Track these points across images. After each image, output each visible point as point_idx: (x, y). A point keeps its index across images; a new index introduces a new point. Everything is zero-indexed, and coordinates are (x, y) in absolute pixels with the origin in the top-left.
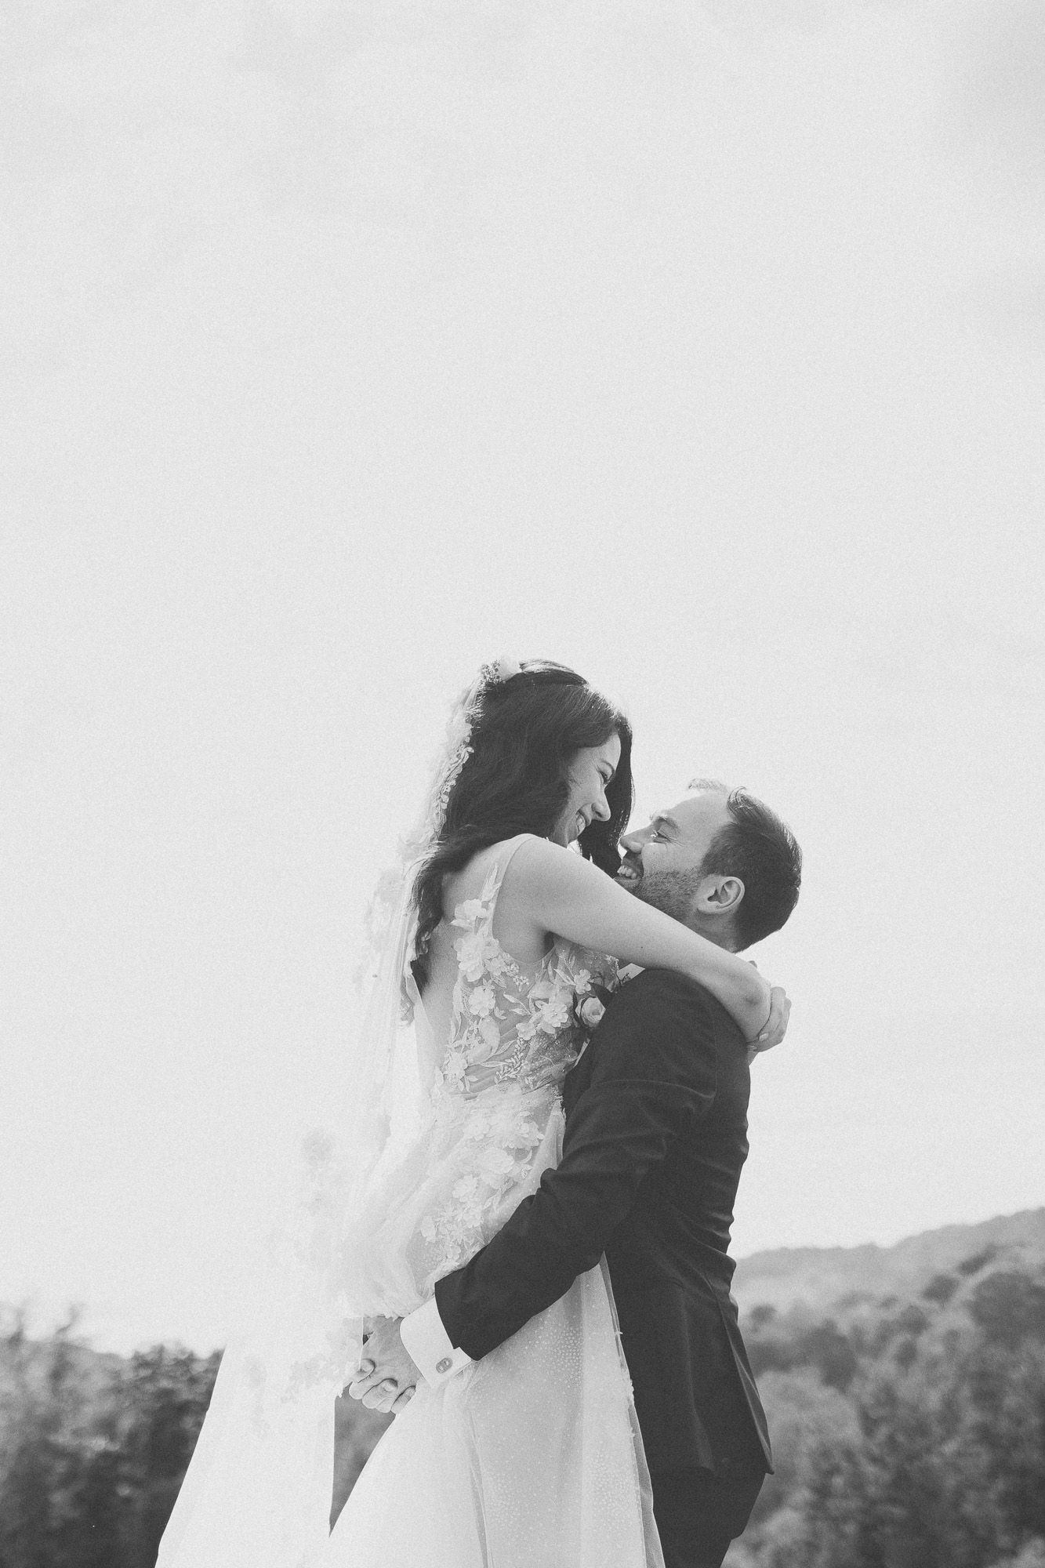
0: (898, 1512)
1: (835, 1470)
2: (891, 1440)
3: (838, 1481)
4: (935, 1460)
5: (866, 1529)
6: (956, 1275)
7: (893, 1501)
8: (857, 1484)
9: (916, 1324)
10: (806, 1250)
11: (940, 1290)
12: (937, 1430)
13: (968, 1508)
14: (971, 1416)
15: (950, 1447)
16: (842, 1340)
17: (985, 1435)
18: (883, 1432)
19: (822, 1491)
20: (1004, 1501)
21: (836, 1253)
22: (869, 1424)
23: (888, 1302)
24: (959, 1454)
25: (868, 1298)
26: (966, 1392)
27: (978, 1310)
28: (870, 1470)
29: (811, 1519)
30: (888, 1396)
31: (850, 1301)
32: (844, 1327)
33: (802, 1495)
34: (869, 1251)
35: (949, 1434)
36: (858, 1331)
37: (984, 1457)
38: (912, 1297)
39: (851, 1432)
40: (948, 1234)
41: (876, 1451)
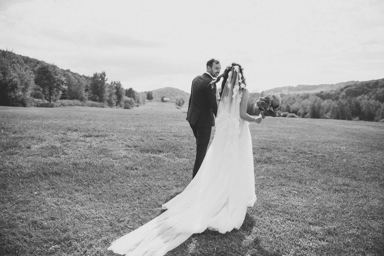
0: (340, 113)
1: (335, 109)
2: (340, 107)
3: (335, 110)
4: (344, 109)
5: (337, 115)
6: (344, 89)
7: (340, 112)
8: (337, 110)
9: (339, 94)
10: (325, 84)
11: (342, 90)
12: (345, 106)
13: (348, 114)
14: (349, 105)
15: (346, 108)
16: (330, 95)
17: (350, 106)
18: (340, 106)
19: (333, 111)
20: (351, 113)
21: (329, 85)
22: (338, 105)
23: (336, 91)
24: (347, 108)
25: (334, 91)
26: (348, 102)
27: (346, 92)
28: (338, 109)
29: (332, 114)
30: (340, 102)
31: (332, 91)
32: (331, 94)
33: (331, 111)
34: (332, 85)
35: (346, 106)
36: (332, 94)
37: (349, 109)
38: (338, 91)
39: (336, 106)
40: (342, 83)
41: (339, 108)
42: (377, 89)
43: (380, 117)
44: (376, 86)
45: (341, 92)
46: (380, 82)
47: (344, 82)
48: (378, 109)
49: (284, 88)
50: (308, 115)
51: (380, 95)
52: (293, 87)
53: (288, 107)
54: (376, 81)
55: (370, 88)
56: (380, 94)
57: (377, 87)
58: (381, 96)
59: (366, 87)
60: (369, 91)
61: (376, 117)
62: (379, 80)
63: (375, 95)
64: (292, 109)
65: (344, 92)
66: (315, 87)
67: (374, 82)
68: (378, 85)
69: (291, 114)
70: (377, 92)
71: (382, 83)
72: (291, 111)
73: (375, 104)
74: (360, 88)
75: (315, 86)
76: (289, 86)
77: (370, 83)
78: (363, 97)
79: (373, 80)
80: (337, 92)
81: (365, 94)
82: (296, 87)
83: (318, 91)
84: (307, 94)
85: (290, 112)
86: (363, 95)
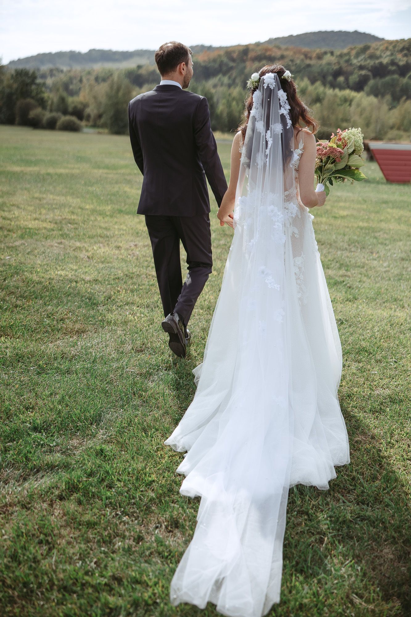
42: (248, 64)
44: (244, 57)
46: (253, 50)
50: (102, 120)
52: (80, 53)
53: (62, 100)
54: (245, 48)
55: (233, 60)
57: (247, 61)
59: (225, 60)
60: (232, 68)
62: (250, 45)
64: (73, 105)
66: (126, 56)
67: (241, 48)
68: (249, 56)
69: (68, 118)
70: (246, 70)
72: (70, 109)
74: (214, 61)
75: (127, 52)
77: (234, 52)
78: (220, 80)
81: (224, 74)
82: (86, 54)
83: (131, 65)
84: (109, 71)
85: (65, 112)
86: (220, 76)
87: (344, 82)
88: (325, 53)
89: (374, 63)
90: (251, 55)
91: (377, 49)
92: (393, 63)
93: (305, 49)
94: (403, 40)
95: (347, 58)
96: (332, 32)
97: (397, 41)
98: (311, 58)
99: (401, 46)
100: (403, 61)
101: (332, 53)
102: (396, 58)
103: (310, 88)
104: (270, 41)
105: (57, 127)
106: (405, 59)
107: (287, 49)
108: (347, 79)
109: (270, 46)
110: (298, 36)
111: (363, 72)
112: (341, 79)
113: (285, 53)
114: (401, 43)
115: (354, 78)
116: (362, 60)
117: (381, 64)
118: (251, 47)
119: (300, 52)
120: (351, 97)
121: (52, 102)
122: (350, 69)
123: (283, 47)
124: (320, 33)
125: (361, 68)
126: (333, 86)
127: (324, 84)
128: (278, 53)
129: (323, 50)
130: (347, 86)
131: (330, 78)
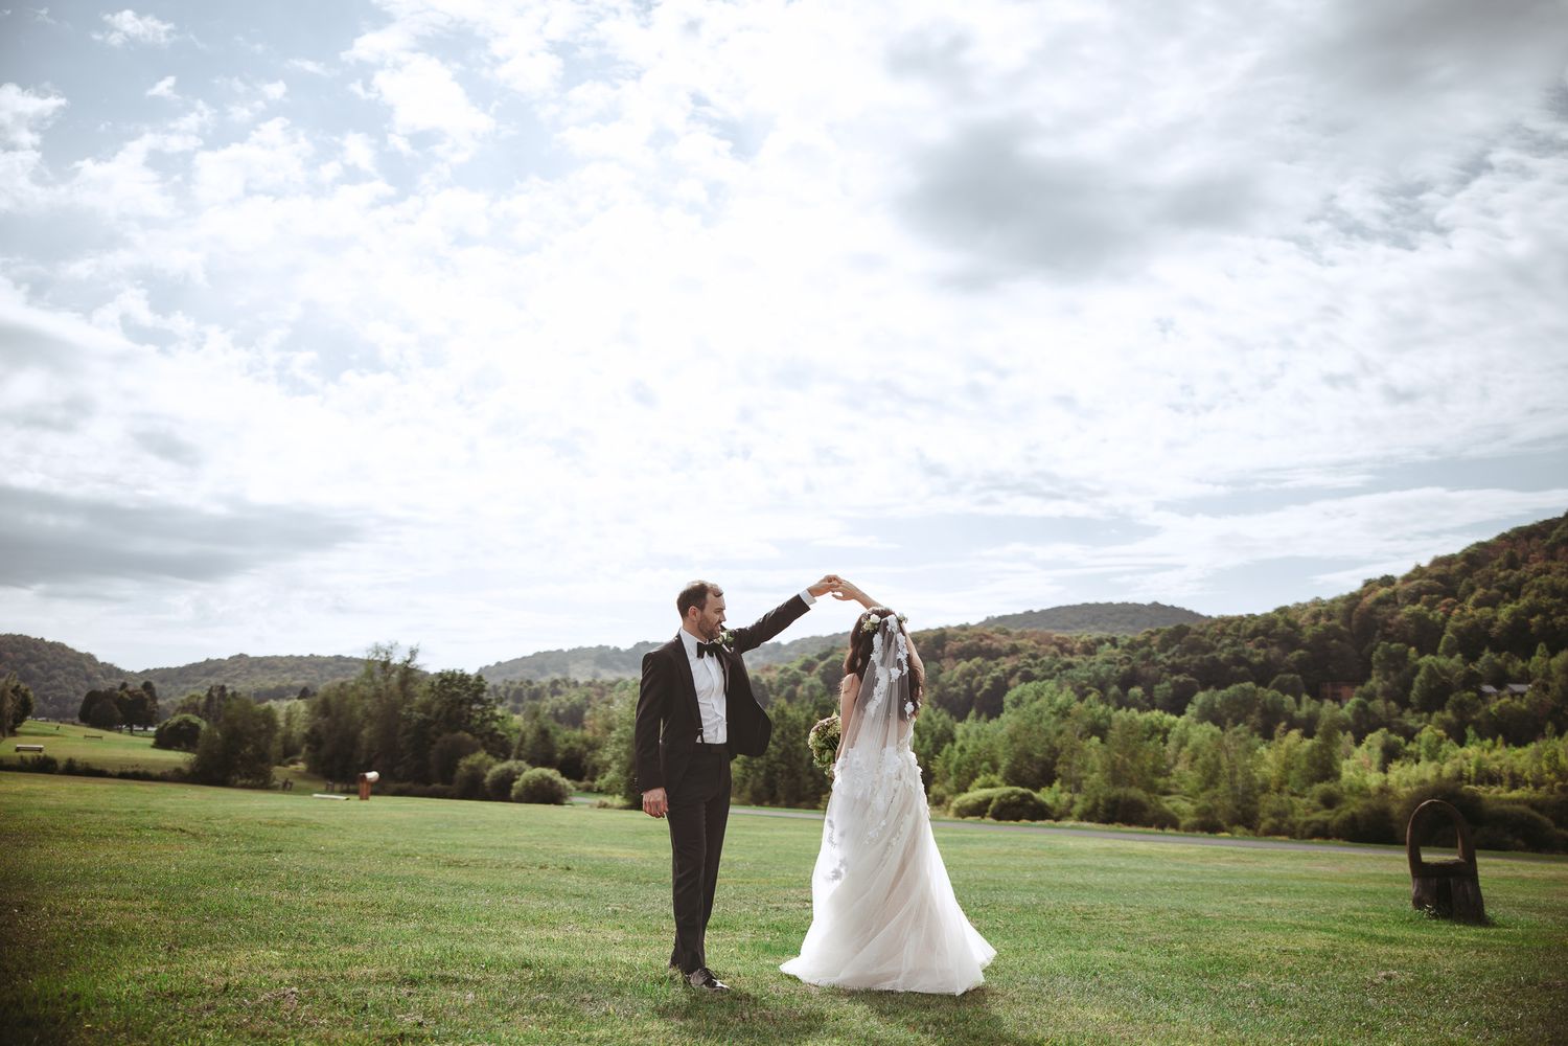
6: (816, 660)
9: (797, 682)
38: (796, 669)
42: (944, 665)
43: (951, 783)
44: (939, 652)
45: (806, 673)
46: (954, 637)
47: (822, 637)
48: (942, 747)
49: (578, 654)
51: (954, 690)
52: (617, 650)
53: (545, 736)
54: (939, 633)
56: (955, 685)
57: (943, 658)
58: (957, 694)
61: (936, 782)
62: (949, 627)
63: (936, 688)
65: (815, 672)
67: (931, 635)
68: (947, 649)
69: (540, 773)
70: (942, 675)
71: (961, 640)
73: (929, 724)
76: (600, 647)
79: (928, 630)
80: (790, 673)
87: (1142, 697)
88: (1100, 642)
89: (1201, 660)
90: (952, 646)
91: (1203, 634)
92: (1238, 660)
93: (1057, 634)
94: (1252, 617)
95: (1145, 649)
96: (1110, 605)
97: (1241, 618)
98: (1072, 653)
99: (1251, 627)
100: (1259, 655)
101: (1114, 642)
102: (1244, 651)
103: (1077, 706)
104: (989, 622)
105: (513, 793)
106: (1262, 651)
107: (1022, 636)
108: (1149, 691)
109: (988, 631)
110: (1043, 613)
111: (1181, 678)
112: (1136, 691)
113: (1019, 643)
114: (1250, 622)
115: (1163, 689)
116: (1174, 654)
117: (1214, 660)
118: (949, 632)
119: (1049, 641)
120: (1165, 725)
121: (523, 740)
122: (1152, 671)
123: (1015, 631)
124: (1086, 606)
125: (1176, 669)
126: (1123, 702)
127: (1104, 699)
128: (1007, 643)
129: (1096, 635)
130: (1149, 703)
131: (1114, 689)
